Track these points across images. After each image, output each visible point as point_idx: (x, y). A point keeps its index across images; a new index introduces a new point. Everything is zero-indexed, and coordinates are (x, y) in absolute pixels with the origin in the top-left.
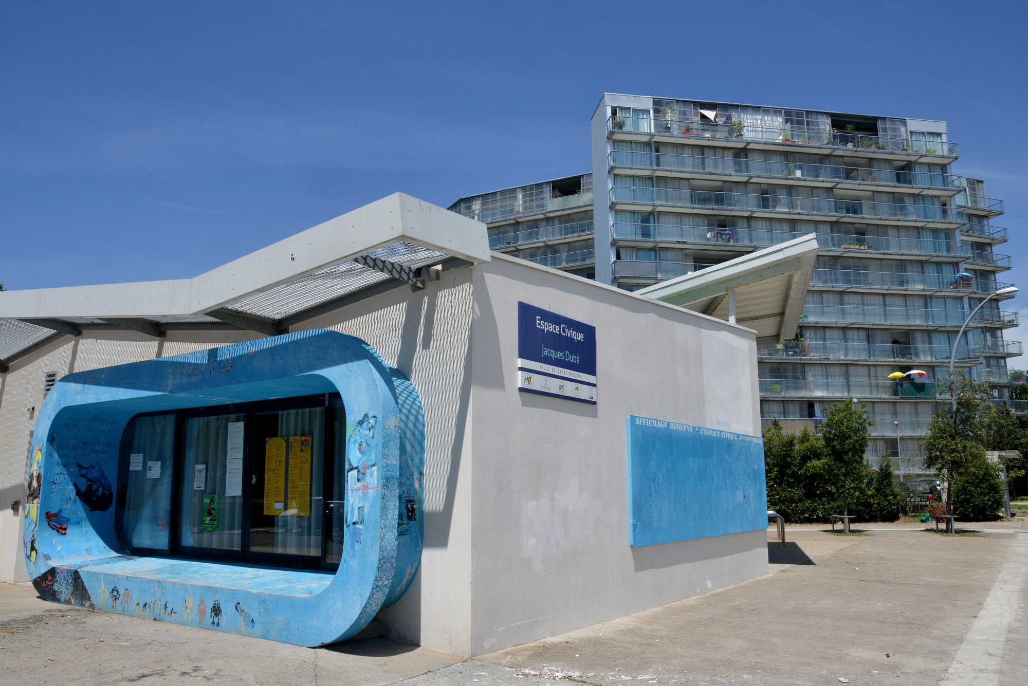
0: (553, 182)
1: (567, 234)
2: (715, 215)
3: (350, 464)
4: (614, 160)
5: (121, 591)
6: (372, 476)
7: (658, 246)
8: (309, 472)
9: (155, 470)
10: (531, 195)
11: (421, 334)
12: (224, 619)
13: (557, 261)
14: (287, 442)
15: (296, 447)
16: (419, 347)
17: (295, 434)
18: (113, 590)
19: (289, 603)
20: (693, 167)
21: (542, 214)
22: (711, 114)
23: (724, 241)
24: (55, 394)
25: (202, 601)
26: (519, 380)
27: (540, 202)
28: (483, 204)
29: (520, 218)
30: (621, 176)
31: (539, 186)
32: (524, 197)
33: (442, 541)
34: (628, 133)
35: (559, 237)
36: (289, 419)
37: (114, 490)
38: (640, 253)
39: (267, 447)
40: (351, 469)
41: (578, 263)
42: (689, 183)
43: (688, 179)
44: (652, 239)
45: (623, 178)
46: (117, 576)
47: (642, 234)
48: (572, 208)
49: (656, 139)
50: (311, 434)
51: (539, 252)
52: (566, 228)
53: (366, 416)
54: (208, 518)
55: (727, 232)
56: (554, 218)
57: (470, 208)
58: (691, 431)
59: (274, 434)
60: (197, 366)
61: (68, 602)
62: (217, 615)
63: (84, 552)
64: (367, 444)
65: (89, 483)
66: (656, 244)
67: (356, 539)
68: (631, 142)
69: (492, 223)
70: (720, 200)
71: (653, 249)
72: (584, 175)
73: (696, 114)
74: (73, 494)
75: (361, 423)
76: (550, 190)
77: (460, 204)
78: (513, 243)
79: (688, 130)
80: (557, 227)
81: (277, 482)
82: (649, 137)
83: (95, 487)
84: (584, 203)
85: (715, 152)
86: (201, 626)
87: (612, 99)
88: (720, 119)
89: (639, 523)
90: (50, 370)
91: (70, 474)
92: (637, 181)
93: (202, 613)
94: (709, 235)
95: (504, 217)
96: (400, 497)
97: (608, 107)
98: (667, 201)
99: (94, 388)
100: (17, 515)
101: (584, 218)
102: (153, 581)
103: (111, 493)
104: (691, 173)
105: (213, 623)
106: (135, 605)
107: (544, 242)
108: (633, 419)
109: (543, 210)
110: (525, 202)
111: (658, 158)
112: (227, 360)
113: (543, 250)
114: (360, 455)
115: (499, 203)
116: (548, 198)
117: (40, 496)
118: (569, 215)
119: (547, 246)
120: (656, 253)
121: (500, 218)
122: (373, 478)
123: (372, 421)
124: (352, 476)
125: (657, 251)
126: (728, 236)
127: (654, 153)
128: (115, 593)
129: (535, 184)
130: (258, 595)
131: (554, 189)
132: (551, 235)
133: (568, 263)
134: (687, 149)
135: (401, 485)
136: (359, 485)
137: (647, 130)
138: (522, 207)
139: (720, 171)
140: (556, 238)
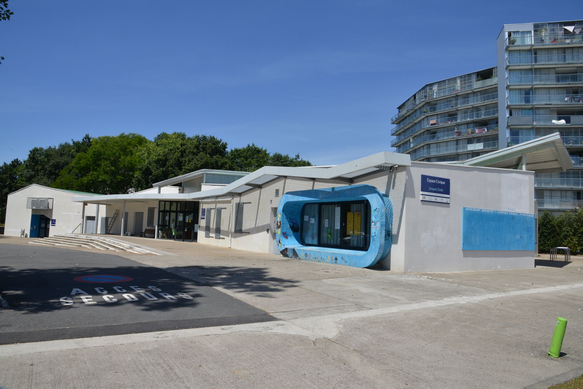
0: (477, 72)
1: (484, 100)
2: (571, 87)
3: (372, 221)
4: (509, 62)
5: (308, 254)
6: (378, 224)
7: (534, 107)
8: (360, 223)
9: (313, 221)
10: (465, 80)
11: (392, 185)
12: (338, 261)
13: (479, 115)
14: (354, 213)
15: (356, 215)
16: (391, 189)
17: (356, 212)
18: (306, 254)
19: (357, 257)
20: (558, 60)
21: (471, 90)
22: (570, 29)
23: (576, 102)
24: (284, 198)
25: (332, 257)
26: (421, 198)
27: (470, 84)
28: (438, 87)
29: (458, 93)
30: (513, 70)
31: (469, 75)
32: (461, 81)
33: (396, 243)
34: (517, 46)
35: (480, 102)
36: (354, 207)
37: (300, 227)
38: (523, 111)
39: (347, 215)
40: (373, 222)
41: (491, 116)
42: (555, 70)
43: (555, 68)
44: (531, 104)
45: (514, 71)
46: (306, 250)
47: (525, 101)
48: (488, 86)
49: (534, 47)
50: (361, 211)
51: (469, 111)
52: (484, 97)
53: (376, 208)
54: (330, 235)
55: (578, 96)
56: (477, 92)
57: (432, 89)
58: (492, 212)
59: (350, 211)
60: (328, 192)
61: (292, 257)
62: (336, 260)
63: (293, 244)
64: (377, 216)
65: (293, 224)
66: (533, 106)
67: (374, 240)
68: (519, 51)
69: (443, 96)
70: (574, 79)
71: (532, 109)
72: (494, 67)
73: (561, 30)
74: (289, 227)
75: (375, 210)
76: (475, 77)
77: (426, 87)
78: (455, 107)
79: (555, 40)
80: (479, 97)
81: (351, 225)
82: (530, 47)
83: (295, 225)
84: (494, 83)
85: (573, 51)
86: (332, 263)
87: (508, 28)
88: (577, 30)
89: (465, 243)
90: (277, 188)
91: (288, 221)
92: (523, 72)
93: (332, 260)
94: (566, 99)
95: (450, 93)
96: (385, 230)
97: (506, 32)
98: (541, 81)
99: (297, 196)
100: (269, 233)
101: (493, 92)
102: (318, 251)
103: (299, 227)
104: (556, 64)
105: (335, 262)
106: (312, 258)
107: (472, 105)
108: (464, 208)
109: (471, 88)
110: (461, 84)
111: (536, 58)
112: (338, 191)
113: (471, 109)
114: (375, 219)
115: (447, 86)
116: (474, 82)
117: (281, 227)
118: (486, 90)
119: (474, 107)
120: (533, 111)
121: (448, 93)
122: (378, 225)
123: (378, 210)
124: (373, 224)
125: (534, 110)
126: (579, 99)
127: (533, 56)
128: (306, 255)
129: (467, 74)
130: (348, 255)
131: (477, 76)
132: (476, 101)
133: (485, 116)
134: (554, 51)
135: (386, 227)
136: (375, 226)
137: (530, 43)
138: (460, 87)
139: (575, 62)
140: (478, 103)
